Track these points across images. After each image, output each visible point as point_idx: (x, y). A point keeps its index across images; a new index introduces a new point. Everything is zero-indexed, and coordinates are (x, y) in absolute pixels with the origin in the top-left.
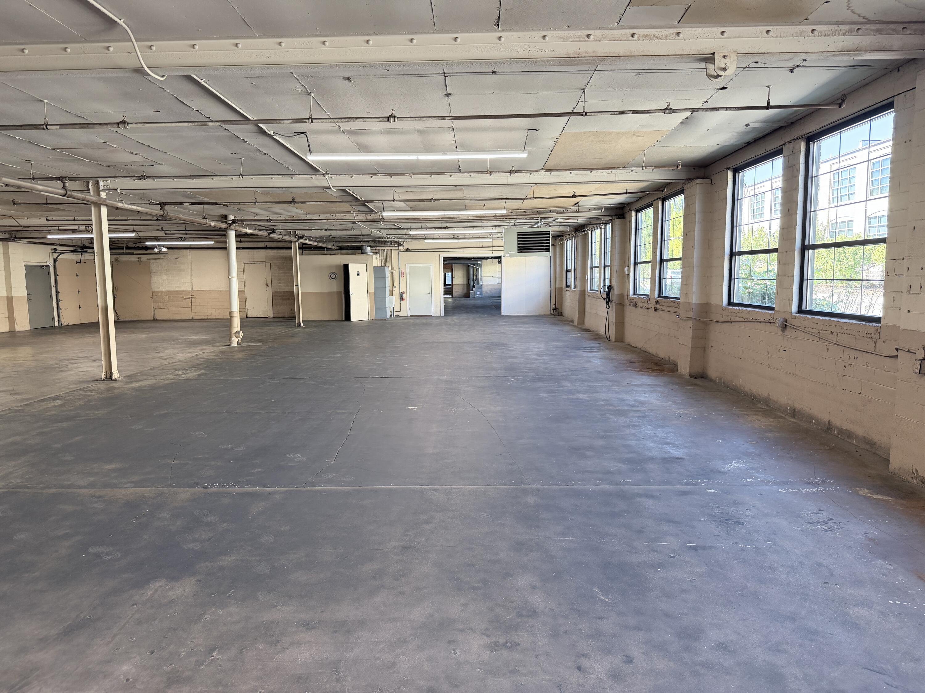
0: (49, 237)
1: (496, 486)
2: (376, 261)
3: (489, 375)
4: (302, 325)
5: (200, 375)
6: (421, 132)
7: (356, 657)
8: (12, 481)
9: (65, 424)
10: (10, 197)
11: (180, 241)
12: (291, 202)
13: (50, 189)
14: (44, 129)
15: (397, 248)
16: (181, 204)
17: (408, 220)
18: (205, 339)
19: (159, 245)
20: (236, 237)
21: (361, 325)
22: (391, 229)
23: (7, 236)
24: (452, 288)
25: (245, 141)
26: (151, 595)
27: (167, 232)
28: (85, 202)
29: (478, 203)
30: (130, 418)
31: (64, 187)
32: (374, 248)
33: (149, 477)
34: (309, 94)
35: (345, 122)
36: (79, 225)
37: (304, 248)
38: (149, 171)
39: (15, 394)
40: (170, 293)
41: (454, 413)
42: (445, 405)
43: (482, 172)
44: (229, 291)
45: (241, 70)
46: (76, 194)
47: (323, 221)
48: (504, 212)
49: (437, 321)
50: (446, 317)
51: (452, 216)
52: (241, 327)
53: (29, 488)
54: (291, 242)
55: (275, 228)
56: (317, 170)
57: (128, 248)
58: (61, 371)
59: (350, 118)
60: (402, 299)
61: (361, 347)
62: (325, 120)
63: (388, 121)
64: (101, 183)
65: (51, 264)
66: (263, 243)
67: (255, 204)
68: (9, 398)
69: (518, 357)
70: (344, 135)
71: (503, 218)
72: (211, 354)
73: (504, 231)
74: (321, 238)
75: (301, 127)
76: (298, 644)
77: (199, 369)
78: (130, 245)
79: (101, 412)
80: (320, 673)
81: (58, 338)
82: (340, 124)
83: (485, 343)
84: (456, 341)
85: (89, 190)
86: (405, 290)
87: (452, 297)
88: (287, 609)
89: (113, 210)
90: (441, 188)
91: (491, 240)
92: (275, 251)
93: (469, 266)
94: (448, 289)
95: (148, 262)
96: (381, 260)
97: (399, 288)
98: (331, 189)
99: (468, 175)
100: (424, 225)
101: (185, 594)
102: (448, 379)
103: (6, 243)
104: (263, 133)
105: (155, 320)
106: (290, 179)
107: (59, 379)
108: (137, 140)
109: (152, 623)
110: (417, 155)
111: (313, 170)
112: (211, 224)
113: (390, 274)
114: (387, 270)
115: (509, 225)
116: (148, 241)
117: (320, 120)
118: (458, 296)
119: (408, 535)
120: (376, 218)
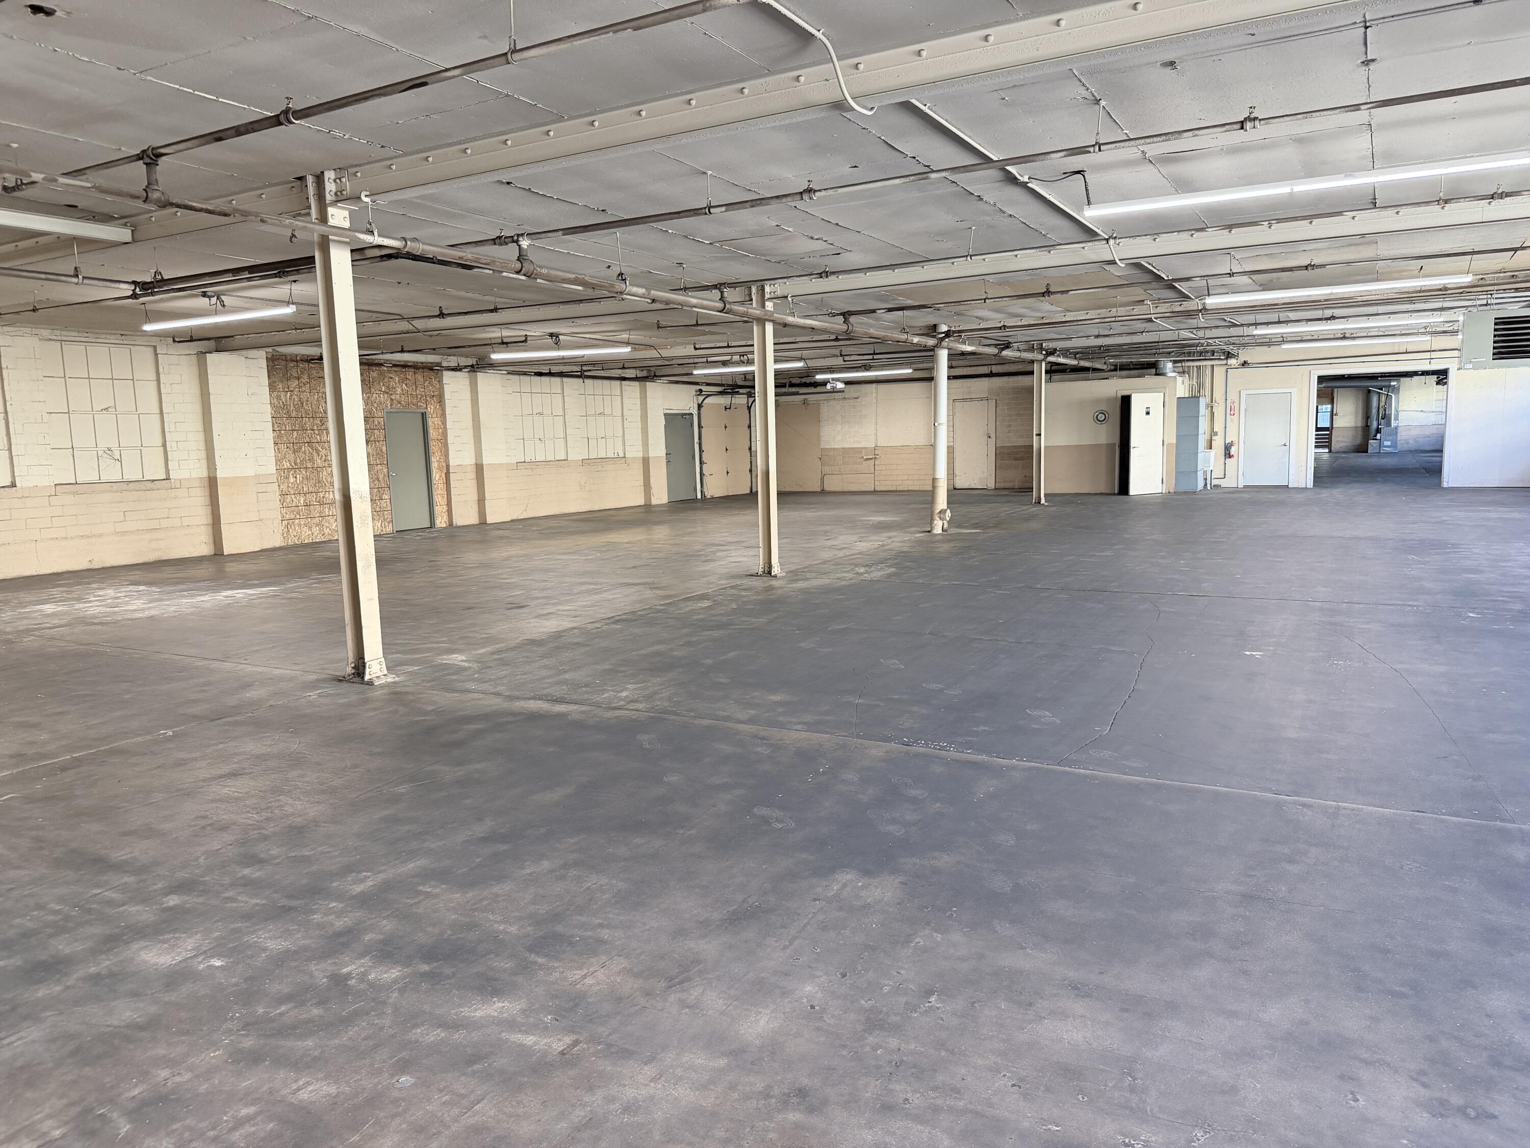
0: (695, 372)
1: (1437, 816)
2: (1181, 387)
3: (1415, 603)
4: (1043, 501)
5: (890, 576)
6: (1300, 141)
7: (1164, 1060)
8: (658, 703)
9: (716, 634)
10: (652, 318)
11: (863, 371)
12: (1043, 293)
13: (705, 302)
14: (706, 214)
15: (1225, 362)
16: (874, 311)
17: (1253, 308)
18: (894, 521)
19: (833, 379)
20: (949, 360)
21: (1147, 503)
22: (1217, 327)
23: (645, 374)
24: (1330, 435)
25: (980, 198)
26: (838, 890)
27: (846, 358)
28: (745, 319)
29: (1407, 265)
30: (797, 632)
31: (722, 299)
32: (1180, 365)
33: (827, 718)
34: (1097, 102)
35: (1159, 142)
36: (732, 354)
37: (1054, 370)
38: (833, 263)
39: (656, 588)
40: (845, 451)
41: (1340, 669)
42: (1321, 653)
43: (1427, 203)
44: (933, 446)
45: (991, 79)
46: (736, 308)
47: (1094, 321)
48: (1467, 279)
49: (1300, 497)
50: (1318, 490)
51: (1352, 295)
52: (948, 503)
53: (678, 715)
54: (1032, 362)
55: (1011, 340)
56: (1096, 234)
57: (792, 385)
58: (707, 561)
59: (1168, 133)
60: (1228, 455)
61: (1147, 540)
62: (1122, 144)
63: (1242, 128)
64: (767, 289)
65: (695, 412)
66: (986, 367)
67: (985, 302)
68: (649, 594)
69: (1481, 572)
70: (1151, 167)
71: (1462, 291)
72: (905, 544)
73: (1461, 318)
74: (1085, 353)
75: (1076, 162)
76: (1063, 1015)
77: (887, 566)
78: (795, 381)
79: (761, 620)
80: (1102, 1070)
81: (701, 515)
82: (1145, 148)
83: (1404, 540)
84: (1340, 535)
85: (752, 300)
86: (1235, 440)
87: (1330, 451)
88: (1043, 955)
89: (782, 327)
90: (1331, 243)
91: (1428, 338)
92: (1005, 379)
93: (1369, 391)
94: (1324, 437)
95: (817, 405)
96: (1193, 385)
97: (1223, 435)
98: (1116, 263)
99: (1391, 212)
100: (1283, 316)
101: (885, 899)
102: (1326, 606)
103: (643, 383)
104: (1012, 180)
105: (823, 492)
106: (1046, 253)
107: (705, 571)
108: (821, 217)
109: (842, 932)
110: (1292, 185)
111: (1090, 234)
112: (913, 340)
113: (1208, 412)
114: (1203, 402)
115: (1474, 306)
116: (818, 373)
117: (1113, 146)
118: (1342, 450)
119: (1253, 876)
120: (1192, 308)
